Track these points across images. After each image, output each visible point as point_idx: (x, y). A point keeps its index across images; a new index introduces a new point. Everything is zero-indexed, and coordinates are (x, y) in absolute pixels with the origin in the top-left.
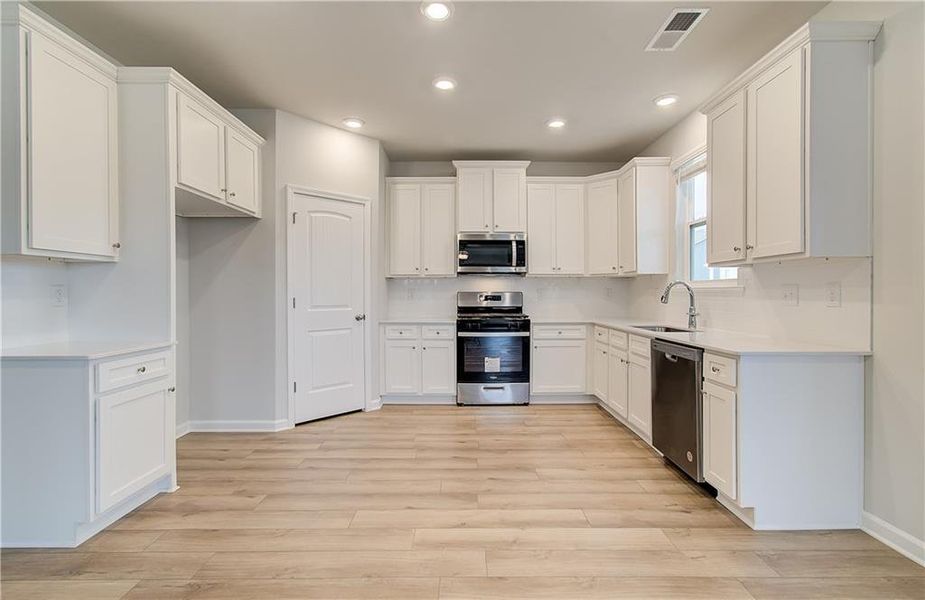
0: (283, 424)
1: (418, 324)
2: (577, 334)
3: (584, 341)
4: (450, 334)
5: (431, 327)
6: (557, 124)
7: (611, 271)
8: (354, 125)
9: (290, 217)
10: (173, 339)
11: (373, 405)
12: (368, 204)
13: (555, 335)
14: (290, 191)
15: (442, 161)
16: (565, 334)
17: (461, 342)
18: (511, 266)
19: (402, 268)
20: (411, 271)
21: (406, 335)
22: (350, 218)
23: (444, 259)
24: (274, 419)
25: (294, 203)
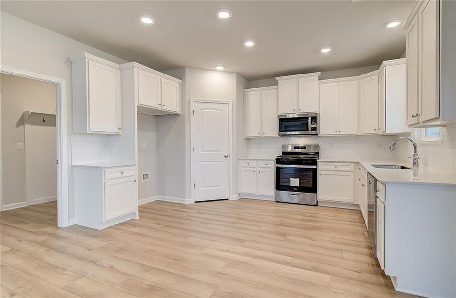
0: (189, 201)
1: (255, 160)
2: (348, 169)
3: (353, 173)
4: (273, 166)
5: (263, 162)
6: (325, 50)
7: (374, 132)
8: (220, 68)
9: (192, 113)
10: (136, 162)
11: (234, 197)
12: (231, 104)
13: (333, 168)
14: (192, 101)
15: (270, 79)
16: (339, 168)
17: (278, 169)
18: (308, 130)
19: (252, 133)
20: (256, 134)
21: (250, 165)
22: (221, 110)
23: (273, 128)
24: (185, 198)
25: (194, 106)
